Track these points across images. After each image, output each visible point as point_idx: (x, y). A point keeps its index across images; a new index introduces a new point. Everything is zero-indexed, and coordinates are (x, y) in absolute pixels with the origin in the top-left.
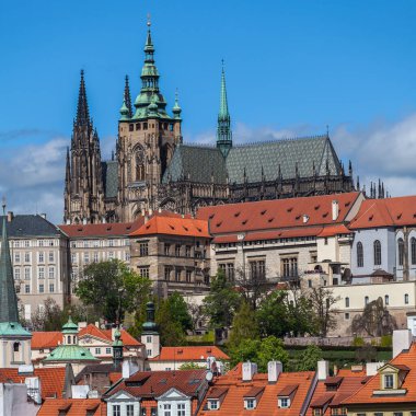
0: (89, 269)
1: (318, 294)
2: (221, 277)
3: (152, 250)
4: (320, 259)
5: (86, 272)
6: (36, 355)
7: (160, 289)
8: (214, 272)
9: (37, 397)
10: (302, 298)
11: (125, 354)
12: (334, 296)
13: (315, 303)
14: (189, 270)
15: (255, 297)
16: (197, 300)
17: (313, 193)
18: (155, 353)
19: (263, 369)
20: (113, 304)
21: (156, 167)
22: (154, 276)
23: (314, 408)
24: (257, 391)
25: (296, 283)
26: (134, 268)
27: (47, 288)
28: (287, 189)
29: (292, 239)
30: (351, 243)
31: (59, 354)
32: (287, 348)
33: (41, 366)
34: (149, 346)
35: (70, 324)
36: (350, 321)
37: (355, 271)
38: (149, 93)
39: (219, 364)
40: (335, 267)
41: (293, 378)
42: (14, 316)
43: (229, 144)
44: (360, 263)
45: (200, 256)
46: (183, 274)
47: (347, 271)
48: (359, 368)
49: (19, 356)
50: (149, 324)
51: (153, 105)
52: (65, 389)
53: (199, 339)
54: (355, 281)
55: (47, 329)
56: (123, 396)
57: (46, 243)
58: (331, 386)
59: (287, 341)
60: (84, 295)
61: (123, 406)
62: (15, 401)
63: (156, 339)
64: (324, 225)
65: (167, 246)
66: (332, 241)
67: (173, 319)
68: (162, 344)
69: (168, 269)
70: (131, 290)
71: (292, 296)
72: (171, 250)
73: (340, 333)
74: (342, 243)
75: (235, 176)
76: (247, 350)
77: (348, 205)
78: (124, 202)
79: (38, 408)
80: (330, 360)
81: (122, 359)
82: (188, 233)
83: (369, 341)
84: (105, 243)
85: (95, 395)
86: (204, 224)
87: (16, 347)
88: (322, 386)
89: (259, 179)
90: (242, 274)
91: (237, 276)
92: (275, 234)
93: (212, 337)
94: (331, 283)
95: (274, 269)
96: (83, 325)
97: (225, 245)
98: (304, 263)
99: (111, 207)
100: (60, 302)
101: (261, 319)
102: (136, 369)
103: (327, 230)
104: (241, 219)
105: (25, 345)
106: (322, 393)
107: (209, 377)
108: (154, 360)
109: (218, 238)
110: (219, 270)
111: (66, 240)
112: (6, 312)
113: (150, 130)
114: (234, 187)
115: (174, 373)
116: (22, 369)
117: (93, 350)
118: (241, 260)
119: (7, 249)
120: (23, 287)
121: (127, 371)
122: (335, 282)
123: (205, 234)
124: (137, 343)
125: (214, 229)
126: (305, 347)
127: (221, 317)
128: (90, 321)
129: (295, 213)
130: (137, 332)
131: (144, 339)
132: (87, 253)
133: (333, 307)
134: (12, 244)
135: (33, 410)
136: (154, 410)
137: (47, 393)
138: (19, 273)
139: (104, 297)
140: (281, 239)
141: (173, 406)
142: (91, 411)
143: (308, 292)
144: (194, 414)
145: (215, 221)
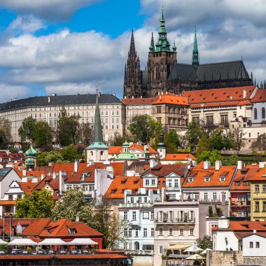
0: (134, 119)
1: (237, 131)
2: (194, 123)
3: (163, 111)
4: (238, 116)
5: (133, 120)
6: (110, 157)
7: (166, 128)
8: (190, 120)
9: (112, 176)
10: (230, 133)
11: (151, 157)
12: (244, 132)
13: (236, 136)
14: (179, 120)
15: (209, 132)
16: (183, 133)
17: (235, 86)
18: (164, 157)
19: (213, 164)
20: (145, 134)
21: (165, 73)
22: (163, 122)
23: (236, 182)
24: (210, 173)
25: (227, 126)
26: (154, 118)
27: (115, 127)
28: (224, 84)
29: (225, 106)
30: (252, 108)
31: (121, 156)
32: (222, 155)
33: (112, 162)
34: (161, 153)
35: (126, 143)
36: (251, 143)
37: (253, 121)
38: (162, 40)
39: (193, 162)
40: (245, 119)
41: (227, 169)
42: (101, 139)
43: (197, 63)
44: (256, 118)
45: (184, 113)
46: (176, 121)
47: (250, 121)
48: (255, 164)
49: (103, 158)
50: (161, 144)
51: (164, 46)
52: (125, 172)
53: (184, 151)
54: (253, 125)
55: (115, 145)
56: (150, 176)
57: (115, 107)
58: (243, 172)
59: (222, 152)
60: (132, 130)
61: (150, 180)
62: (102, 177)
63: (164, 150)
64: (239, 100)
65: (169, 109)
66: (243, 108)
67: (172, 142)
68: (167, 152)
69: (170, 119)
70: (153, 128)
71: (225, 132)
72: (171, 111)
73: (246, 149)
74: (247, 109)
75: (200, 78)
76: (205, 156)
77: (251, 92)
78: (151, 89)
79: (112, 180)
80: (243, 160)
81: (149, 159)
82: (179, 103)
83: (259, 152)
84: (142, 107)
85: (138, 175)
86: (186, 99)
87: (102, 153)
88: (239, 172)
89: (211, 79)
90: (203, 122)
91: (201, 123)
92: (217, 104)
93: (189, 148)
94: (242, 126)
95: (217, 119)
96: (131, 144)
97: (195, 109)
98: (231, 117)
99: (145, 91)
100: (121, 133)
101: (211, 142)
102: (156, 164)
103: (241, 103)
104: (203, 97)
105: (106, 152)
106: (239, 175)
107: (189, 167)
108: (163, 160)
109: (192, 105)
110: (193, 120)
111: (124, 105)
112: (97, 138)
113: (162, 57)
114: (199, 83)
115: (173, 165)
116: (105, 163)
117: (136, 155)
118: (202, 115)
119: (98, 110)
120: (105, 126)
121: (152, 164)
122: (244, 126)
123: (187, 104)
124: (155, 152)
125: (191, 101)
126: (231, 155)
127: (193, 141)
128: (135, 142)
129: (227, 95)
130: (155, 147)
131: (159, 150)
132: (135, 111)
133: (243, 137)
134: (100, 107)
135: (110, 182)
136: (164, 182)
137: (116, 174)
138: (103, 119)
139: (142, 131)
140: (221, 107)
141: (173, 180)
142: (136, 182)
143: (232, 130)
144: (182, 184)
145: (191, 98)
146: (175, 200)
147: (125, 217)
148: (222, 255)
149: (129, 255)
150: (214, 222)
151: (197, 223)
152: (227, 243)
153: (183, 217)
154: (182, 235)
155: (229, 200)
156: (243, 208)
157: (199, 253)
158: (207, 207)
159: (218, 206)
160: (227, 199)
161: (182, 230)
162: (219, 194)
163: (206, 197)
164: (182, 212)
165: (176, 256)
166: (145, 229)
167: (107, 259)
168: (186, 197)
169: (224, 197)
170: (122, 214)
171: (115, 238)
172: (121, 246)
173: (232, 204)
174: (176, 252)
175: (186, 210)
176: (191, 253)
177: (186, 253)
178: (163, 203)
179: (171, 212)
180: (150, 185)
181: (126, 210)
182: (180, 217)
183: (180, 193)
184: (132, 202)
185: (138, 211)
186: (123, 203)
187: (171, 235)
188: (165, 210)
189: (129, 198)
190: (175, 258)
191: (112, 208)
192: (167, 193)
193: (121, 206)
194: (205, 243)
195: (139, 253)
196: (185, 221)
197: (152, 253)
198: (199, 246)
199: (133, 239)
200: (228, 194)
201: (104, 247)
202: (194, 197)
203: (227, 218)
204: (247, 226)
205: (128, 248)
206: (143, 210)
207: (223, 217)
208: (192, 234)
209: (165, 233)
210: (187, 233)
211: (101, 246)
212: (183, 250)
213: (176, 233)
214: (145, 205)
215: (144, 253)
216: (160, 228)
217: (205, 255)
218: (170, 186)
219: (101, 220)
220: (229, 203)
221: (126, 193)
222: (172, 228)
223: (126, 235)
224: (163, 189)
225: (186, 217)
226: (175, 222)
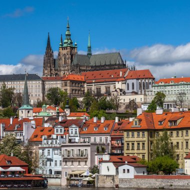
0: (50, 90)
1: (116, 98)
2: (88, 92)
3: (68, 85)
4: (116, 88)
5: (49, 91)
6: (34, 114)
7: (70, 96)
8: (86, 91)
9: (34, 126)
10: (111, 99)
11: (60, 114)
12: (120, 98)
13: (115, 101)
14: (79, 90)
15: (98, 99)
16: (81, 99)
17: (115, 69)
18: (68, 114)
19: (100, 119)
20: (57, 100)
21: (70, 60)
22: (68, 92)
23: (114, 130)
24: (98, 125)
25: (110, 95)
26: (63, 90)
27: (38, 95)
28: (107, 67)
29: (108, 82)
30: (125, 83)
31: (41, 114)
32: (106, 113)
33: (35, 118)
34: (67, 112)
35: (44, 106)
36: (125, 106)
37: (127, 91)
38: (68, 39)
39: (87, 118)
40: (121, 90)
41: (108, 122)
42: (28, 103)
43: (91, 54)
44: (128, 89)
45: (82, 86)
46: (77, 91)
47: (124, 91)
48: (127, 119)
49: (29, 115)
50: (67, 106)
51: (69, 43)
52: (43, 124)
53: (81, 110)
54: (126, 94)
55: (37, 107)
56: (59, 126)
57: (38, 82)
58: (119, 124)
59: (107, 111)
60: (48, 97)
61: (59, 129)
62: (28, 127)
63: (69, 110)
65: (73, 83)
66: (120, 83)
67: (74, 105)
68: (71, 112)
69: (73, 90)
70: (62, 96)
71: (108, 98)
72: (74, 85)
73: (122, 109)
74: (123, 83)
75: (92, 64)
76: (95, 114)
77: (125, 72)
78: (60, 70)
79: (35, 130)
80: (119, 117)
81: (59, 116)
82: (79, 80)
83: (130, 111)
84: (55, 82)
85: (51, 126)
86: (83, 77)
87: (28, 112)
88: (116, 124)
89: (99, 64)
91: (93, 92)
92: (104, 80)
93: (85, 110)
94: (119, 94)
95: (103, 91)
96: (48, 106)
97: (89, 83)
98: (112, 89)
99: (56, 72)
100: (41, 99)
101: (99, 105)
102: (63, 119)
103: (119, 79)
104: (94, 76)
105: (31, 111)
106: (117, 126)
107: (84, 121)
108: (68, 116)
109: (87, 81)
111: (43, 81)
112: (26, 102)
113: (68, 50)
114: (92, 67)
115: (74, 120)
116: (30, 118)
117: (51, 113)
118: (94, 88)
120: (31, 95)
121: (60, 119)
122: (121, 94)
123: (84, 80)
124: (63, 111)
125: (86, 79)
126: (112, 113)
127: (88, 104)
128: (50, 105)
129: (109, 75)
130: (63, 108)
131: (65, 110)
132: (49, 85)
133: (120, 102)
134: (28, 82)
135: (33, 130)
136: (68, 130)
137: (37, 126)
138: (30, 91)
139: (54, 98)
140: (105, 82)
141: (74, 130)
142: (50, 131)
143: (113, 97)
144: (80, 132)
145: (86, 77)
146: (75, 142)
147: (43, 153)
148: (105, 177)
149: (45, 178)
150: (100, 157)
151: (89, 157)
152: (108, 170)
153: (80, 153)
154: (79, 165)
155: (110, 142)
156: (119, 147)
157: (90, 176)
158: (96, 147)
159: (103, 147)
160: (109, 142)
161: (79, 162)
162: (103, 138)
163: (95, 140)
164: (79, 150)
165: (76, 178)
166: (56, 161)
167: (31, 180)
168: (82, 140)
169: (107, 140)
170: (41, 151)
171: (36, 167)
172: (40, 172)
173: (112, 145)
174: (76, 176)
175: (82, 149)
176: (86, 176)
177: (82, 176)
178: (67, 144)
179: (72, 150)
180: (59, 133)
181: (43, 149)
182: (78, 153)
183: (78, 138)
184: (48, 143)
185: (51, 150)
186: (41, 144)
187: (72, 165)
188: (69, 149)
189: (45, 141)
190: (75, 180)
191: (35, 147)
192: (70, 138)
193: (40, 146)
194: (95, 170)
195: (52, 176)
196: (82, 156)
197: (60, 176)
198: (90, 172)
199: (48, 167)
200: (109, 138)
201: (29, 173)
202: (87, 141)
203: (109, 154)
204: (121, 159)
205: (45, 173)
206: (55, 148)
207: (106, 153)
208: (86, 164)
209: (69, 164)
210: (83, 163)
211: (27, 172)
212: (80, 175)
213: (76, 164)
214: (56, 145)
215: (55, 176)
216: (66, 160)
217: (94, 178)
218: (72, 133)
219: (27, 155)
220: (110, 144)
221: (43, 138)
222: (73, 160)
223: (43, 165)
224: (67, 135)
225: (82, 154)
226: (75, 157)
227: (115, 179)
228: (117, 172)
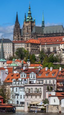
1: (60, 55)
3: (29, 46)
4: (60, 48)
5: (17, 50)
6: (7, 65)
7: (31, 53)
8: (41, 50)
9: (7, 73)
10: (57, 56)
11: (24, 65)
12: (63, 55)
13: (59, 57)
15: (48, 55)
16: (38, 55)
17: (59, 36)
18: (29, 65)
19: (49, 68)
20: (22, 56)
21: (30, 30)
22: (29, 51)
23: (59, 76)
24: (48, 73)
25: (56, 53)
26: (26, 49)
27: (10, 53)
28: (55, 35)
29: (55, 44)
31: (12, 65)
32: (54, 65)
33: (8, 67)
34: (28, 64)
35: (14, 59)
38: (29, 16)
39: (41, 67)
40: (63, 50)
41: (55, 70)
42: (4, 58)
43: (44, 26)
45: (38, 47)
46: (35, 50)
49: (4, 65)
50: (28, 60)
51: (30, 19)
52: (13, 71)
53: (38, 63)
55: (10, 60)
56: (23, 73)
57: (10, 44)
58: (62, 72)
59: (54, 63)
60: (17, 54)
61: (23, 75)
62: (3, 73)
63: (30, 62)
64: (61, 42)
65: (32, 45)
66: (63, 45)
67: (33, 59)
68: (31, 63)
69: (32, 49)
70: (25, 53)
71: (55, 55)
72: (33, 46)
75: (45, 32)
76: (46, 65)
78: (24, 37)
80: (62, 67)
81: (23, 66)
82: (36, 43)
84: (21, 44)
85: (18, 73)
86: (39, 41)
88: (60, 72)
89: (49, 33)
90: (46, 51)
91: (45, 51)
92: (52, 43)
93: (40, 62)
94: (62, 53)
95: (52, 50)
96: (16, 60)
97: (43, 45)
98: (57, 49)
99: (22, 38)
100: (12, 55)
101: (49, 59)
102: (26, 68)
104: (46, 40)
105: (5, 63)
107: (39, 70)
108: (29, 66)
109: (41, 44)
110: (42, 50)
111: (13, 44)
112: (2, 57)
113: (29, 23)
114: (45, 34)
115: (33, 69)
116: (5, 68)
117: (18, 64)
118: (46, 48)
119: (2, 45)
120: (5, 53)
121: (24, 69)
123: (39, 43)
125: (41, 42)
126: (57, 65)
127: (42, 59)
128: (18, 59)
129: (56, 40)
130: (26, 61)
131: (27, 62)
132: (17, 46)
133: (63, 57)
134: (3, 44)
135: (7, 75)
136: (29, 76)
137: (9, 72)
138: (5, 50)
139: (20, 54)
140: (53, 44)
141: (33, 75)
142: (17, 76)
143: (58, 54)
144: (36, 77)
145: (41, 41)
146: (33, 83)
147: (13, 90)
148: (53, 106)
149: (14, 106)
150: (49, 93)
151: (42, 93)
152: (55, 101)
153: (37, 90)
154: (36, 98)
155: (56, 84)
156: (62, 87)
157: (43, 105)
158: (47, 87)
159: (51, 86)
160: (55, 83)
161: (36, 96)
162: (52, 81)
163: (46, 82)
164: (36, 88)
165: (34, 107)
166: (21, 95)
167: (5, 108)
168: (38, 82)
169: (54, 82)
170: (11, 89)
171: (8, 99)
172: (11, 102)
173: (57, 85)
174: (34, 105)
175: (38, 87)
176: (40, 106)
177: (38, 105)
178: (29, 84)
179: (32, 88)
180: (23, 77)
181: (13, 87)
182: (35, 91)
183: (36, 81)
184: (16, 84)
185: (18, 88)
186: (12, 84)
187: (32, 98)
188: (30, 87)
189: (14, 82)
190: (33, 108)
191: (7, 87)
192: (30, 81)
193: (11, 85)
194: (46, 101)
195: (18, 105)
196: (38, 92)
197: (24, 105)
198: (43, 103)
199: (16, 99)
200: (55, 81)
201: (4, 103)
202: (41, 82)
203: (55, 91)
204: (63, 94)
205: (14, 103)
206: (20, 87)
207: (53, 91)
208: (40, 98)
209: (30, 97)
210: (38, 97)
211: (3, 102)
212: (36, 104)
213: (34, 97)
214: (21, 85)
215: (20, 105)
216: (27, 95)
217: (46, 107)
218: (32, 78)
219: (3, 92)
220: (56, 85)
221: (13, 80)
222: (32, 95)
223: (13, 98)
224: (28, 78)
225: (38, 91)
226: (34, 93)
227: (59, 108)
228: (60, 103)
